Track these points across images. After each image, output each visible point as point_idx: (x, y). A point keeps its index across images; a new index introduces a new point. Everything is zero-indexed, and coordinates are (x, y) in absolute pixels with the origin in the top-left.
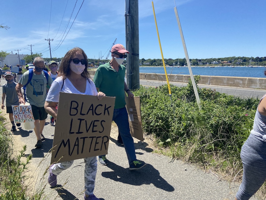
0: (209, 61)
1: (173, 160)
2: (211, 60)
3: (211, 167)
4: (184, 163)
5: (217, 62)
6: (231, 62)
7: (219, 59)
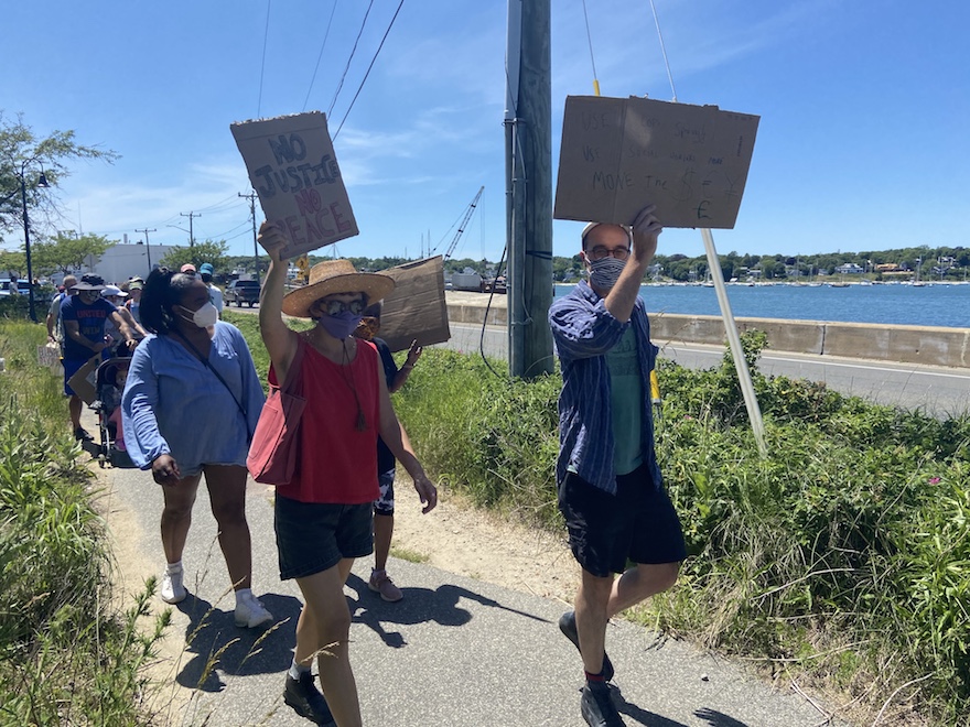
0: (829, 264)
1: (663, 641)
2: (834, 259)
3: (797, 672)
4: (701, 653)
5: (856, 265)
6: (910, 266)
7: (866, 256)
